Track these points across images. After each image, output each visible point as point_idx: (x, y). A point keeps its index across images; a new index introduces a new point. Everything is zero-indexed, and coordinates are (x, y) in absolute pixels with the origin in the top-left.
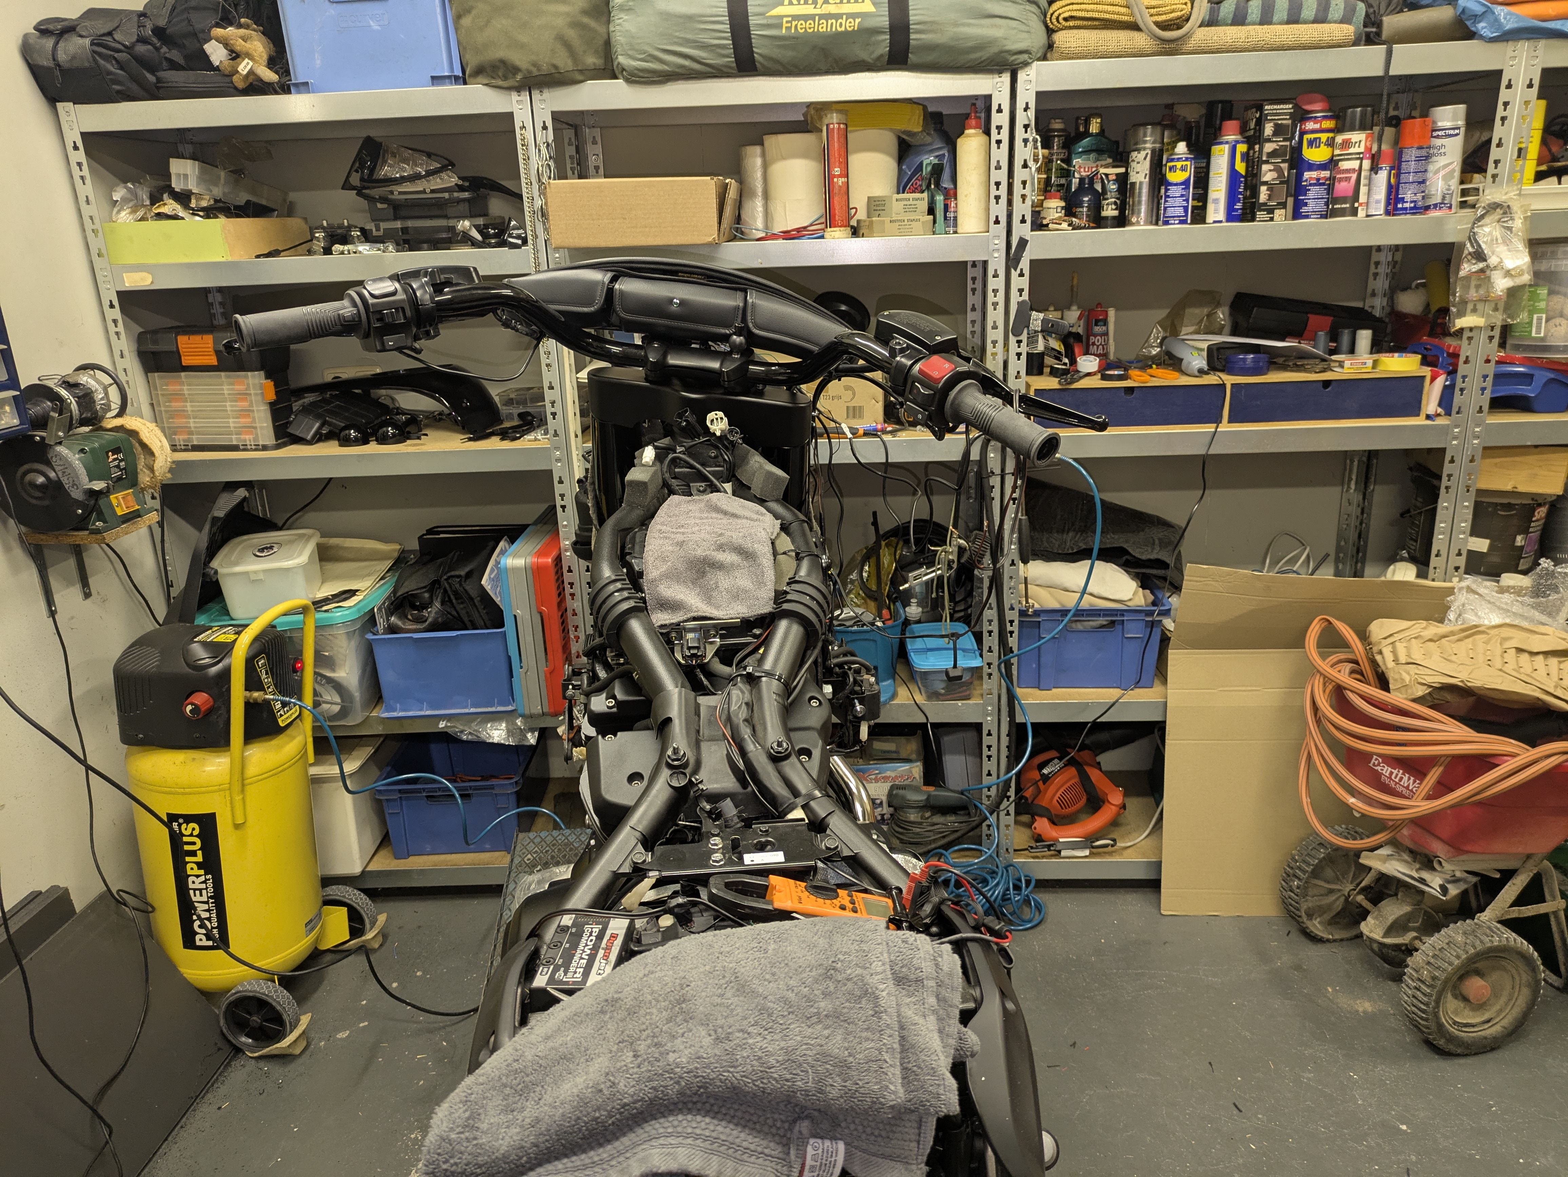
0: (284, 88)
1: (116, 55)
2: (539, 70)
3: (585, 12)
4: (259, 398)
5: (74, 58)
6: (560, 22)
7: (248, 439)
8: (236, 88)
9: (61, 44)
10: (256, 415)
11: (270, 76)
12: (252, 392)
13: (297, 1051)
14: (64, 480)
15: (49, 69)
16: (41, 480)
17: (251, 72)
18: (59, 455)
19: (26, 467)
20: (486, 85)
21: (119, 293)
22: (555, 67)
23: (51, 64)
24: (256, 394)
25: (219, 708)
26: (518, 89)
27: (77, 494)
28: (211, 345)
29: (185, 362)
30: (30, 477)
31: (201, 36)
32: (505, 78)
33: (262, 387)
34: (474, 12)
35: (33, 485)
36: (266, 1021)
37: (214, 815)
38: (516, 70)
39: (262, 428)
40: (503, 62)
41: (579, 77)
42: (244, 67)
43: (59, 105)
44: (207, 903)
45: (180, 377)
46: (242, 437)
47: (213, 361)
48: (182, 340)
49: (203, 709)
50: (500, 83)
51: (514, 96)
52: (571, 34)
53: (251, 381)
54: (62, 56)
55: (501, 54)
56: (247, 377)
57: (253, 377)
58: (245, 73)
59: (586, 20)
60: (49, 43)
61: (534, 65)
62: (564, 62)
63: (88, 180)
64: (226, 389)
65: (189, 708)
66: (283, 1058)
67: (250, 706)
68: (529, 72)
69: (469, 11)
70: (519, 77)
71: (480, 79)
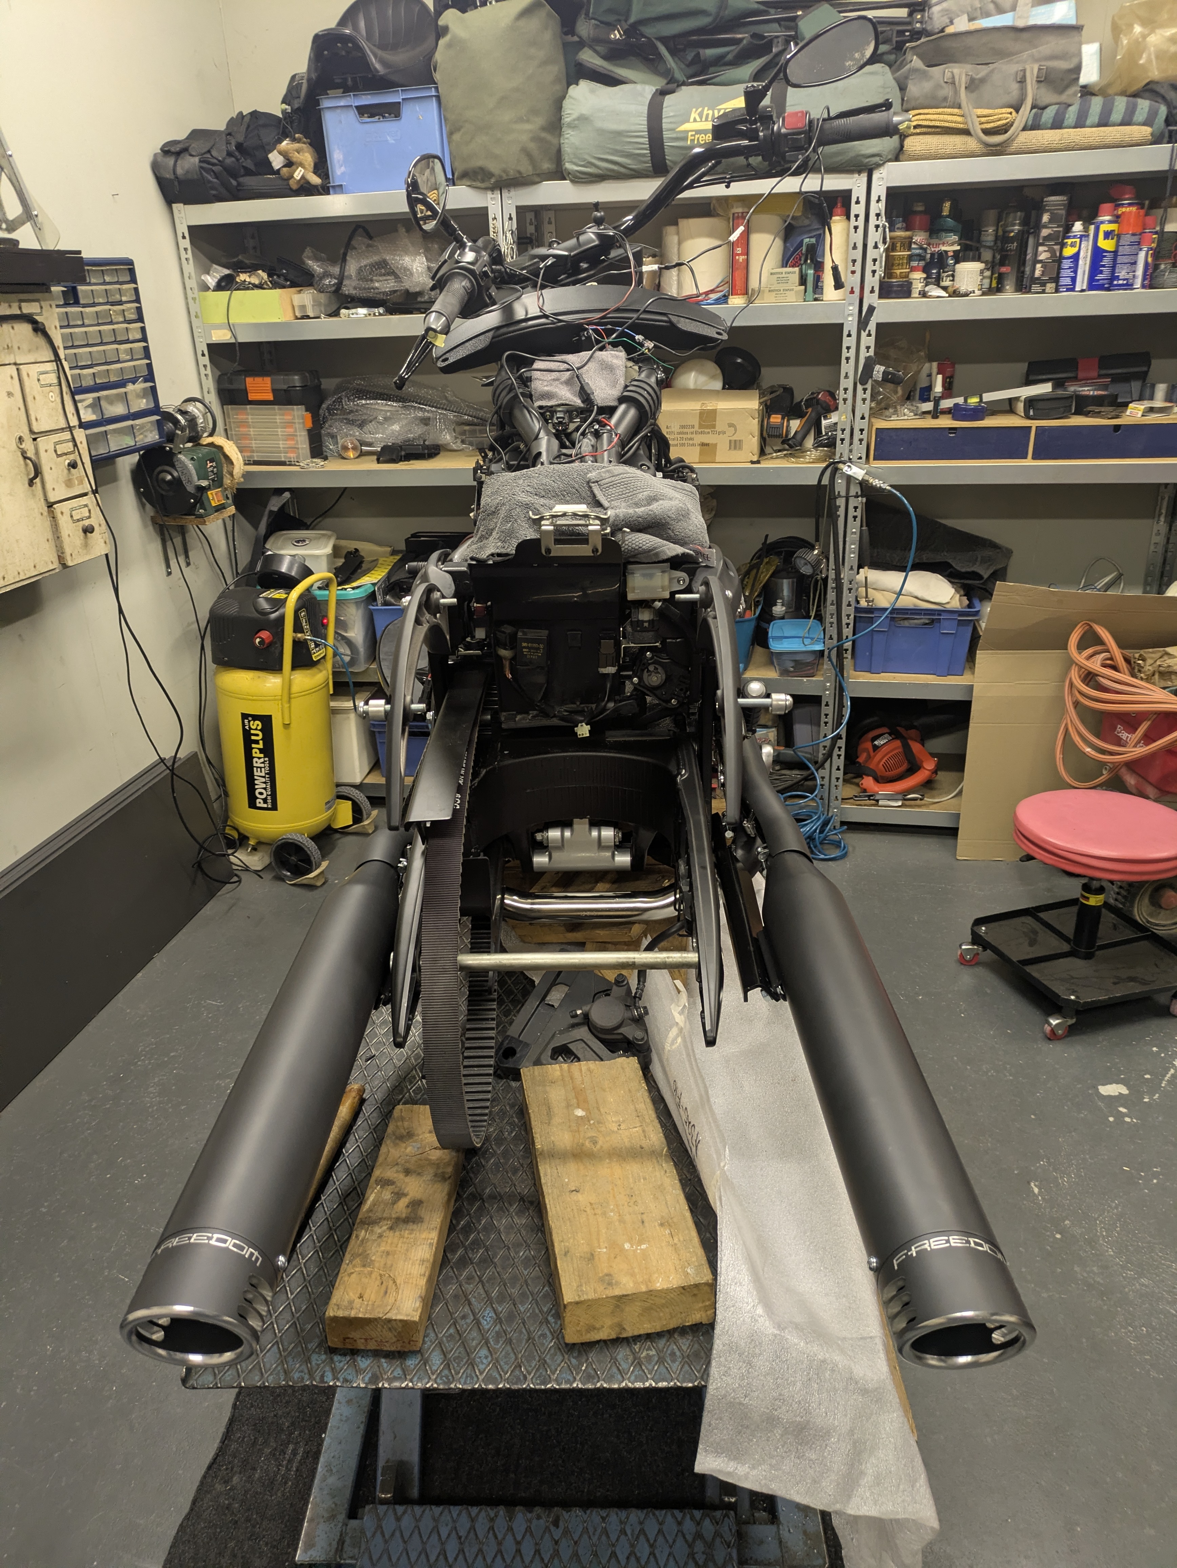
0: (325, 190)
1: (214, 168)
2: (507, 175)
3: (543, 129)
4: (301, 426)
5: (187, 172)
6: (525, 138)
7: (292, 456)
8: (291, 189)
9: (179, 162)
10: (299, 438)
11: (315, 180)
12: (296, 421)
13: (319, 884)
14: (183, 478)
15: (171, 180)
16: (169, 477)
17: (303, 177)
18: (179, 460)
19: (160, 468)
20: (469, 186)
21: (209, 345)
22: (519, 172)
23: (172, 177)
24: (299, 423)
25: (276, 643)
26: (492, 189)
27: (190, 489)
28: (269, 385)
29: (251, 397)
30: (162, 475)
31: (267, 147)
32: (483, 181)
33: (303, 417)
34: (462, 130)
35: (164, 480)
36: (300, 861)
37: (270, 716)
38: (491, 175)
39: (302, 448)
40: (482, 169)
41: (537, 179)
42: (298, 174)
43: (174, 206)
44: (264, 777)
45: (246, 409)
46: (288, 455)
47: (270, 397)
48: (249, 380)
49: (267, 641)
50: (479, 184)
51: (489, 195)
52: (532, 146)
53: (296, 413)
54: (180, 171)
55: (480, 163)
56: (293, 410)
57: (298, 409)
58: (298, 178)
59: (544, 135)
60: (170, 161)
61: (505, 171)
62: (526, 168)
63: (191, 261)
64: (278, 419)
65: (258, 640)
66: (310, 887)
67: (296, 643)
68: (500, 177)
69: (459, 130)
70: (493, 181)
71: (465, 181)
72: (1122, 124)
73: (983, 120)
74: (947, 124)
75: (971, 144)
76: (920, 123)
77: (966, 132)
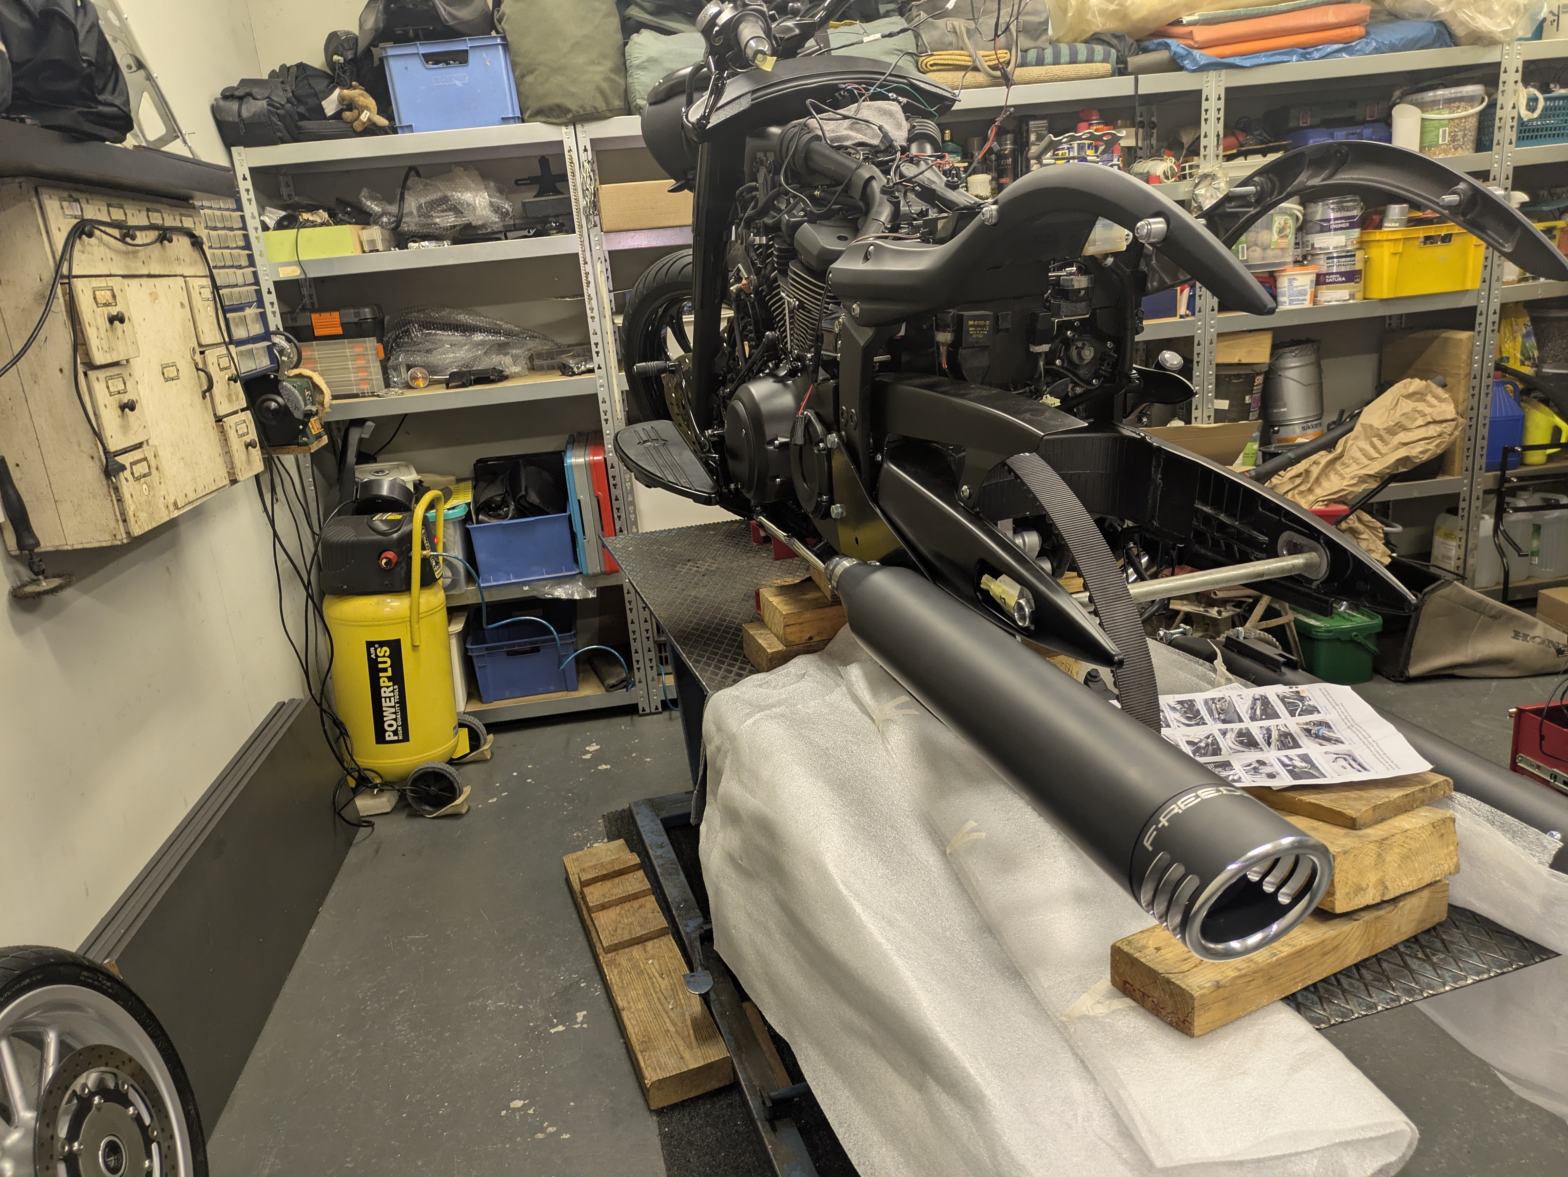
0: (393, 130)
1: (278, 111)
2: (584, 110)
3: (612, 71)
4: (374, 357)
5: (254, 115)
6: (598, 78)
7: (365, 387)
8: (355, 131)
9: (244, 107)
10: (372, 370)
11: (382, 121)
12: (369, 353)
13: (464, 811)
14: (289, 405)
15: (233, 123)
16: (273, 405)
17: (369, 119)
20: (544, 122)
21: (276, 283)
22: (595, 108)
23: (237, 120)
24: (372, 354)
25: (401, 563)
26: (566, 124)
27: (298, 415)
28: (338, 319)
29: (318, 332)
30: (267, 404)
31: (320, 95)
32: (558, 117)
33: (377, 349)
34: (536, 72)
35: (268, 408)
37: (399, 640)
38: (569, 111)
39: (377, 379)
40: (559, 106)
41: (609, 115)
42: (365, 116)
43: (233, 149)
44: (394, 707)
45: (312, 345)
46: (361, 387)
47: (339, 331)
48: (315, 317)
49: (394, 561)
50: (555, 121)
51: (564, 129)
52: (605, 85)
53: (368, 345)
54: (245, 114)
55: (557, 100)
56: (365, 342)
57: (370, 341)
58: (365, 120)
59: (613, 76)
60: (234, 105)
61: (582, 107)
62: (601, 105)
63: (254, 202)
64: (348, 352)
65: (384, 561)
66: (456, 816)
67: (423, 561)
68: (577, 112)
69: (532, 72)
70: (570, 116)
71: (539, 118)
72: (1087, 62)
73: (986, 58)
74: (958, 63)
75: (980, 77)
76: (937, 62)
77: (976, 69)
